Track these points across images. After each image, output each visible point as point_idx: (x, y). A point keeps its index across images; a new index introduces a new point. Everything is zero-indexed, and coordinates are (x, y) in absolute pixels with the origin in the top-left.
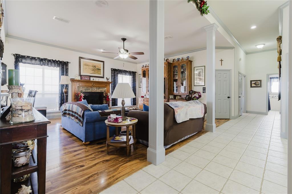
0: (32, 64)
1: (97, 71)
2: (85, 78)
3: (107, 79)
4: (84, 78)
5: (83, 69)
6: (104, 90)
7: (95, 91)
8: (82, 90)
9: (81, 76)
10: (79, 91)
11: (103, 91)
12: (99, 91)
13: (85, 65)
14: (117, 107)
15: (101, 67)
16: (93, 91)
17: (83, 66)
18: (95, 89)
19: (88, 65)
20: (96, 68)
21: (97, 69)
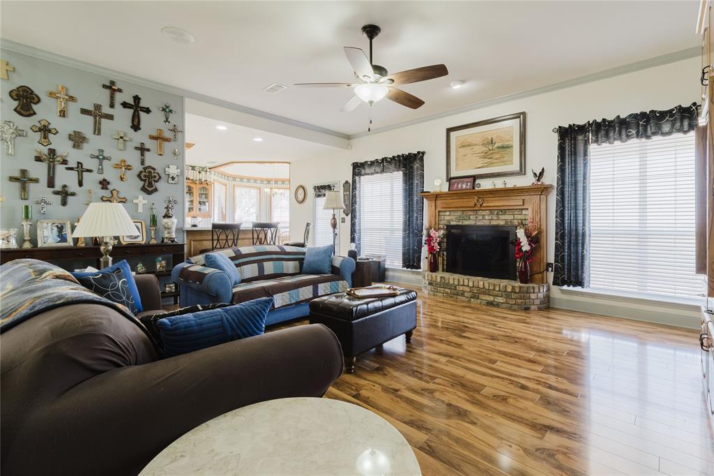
0: (372, 174)
1: (498, 156)
2: (460, 186)
3: (535, 174)
4: (456, 185)
5: (457, 159)
6: (519, 217)
7: (486, 223)
8: (449, 221)
9: (450, 180)
10: (443, 222)
11: (516, 223)
12: (502, 223)
13: (463, 146)
14: (582, 294)
15: (512, 137)
16: (478, 223)
17: (457, 152)
18: (487, 217)
19: (469, 146)
20: (495, 146)
21: (498, 147)
